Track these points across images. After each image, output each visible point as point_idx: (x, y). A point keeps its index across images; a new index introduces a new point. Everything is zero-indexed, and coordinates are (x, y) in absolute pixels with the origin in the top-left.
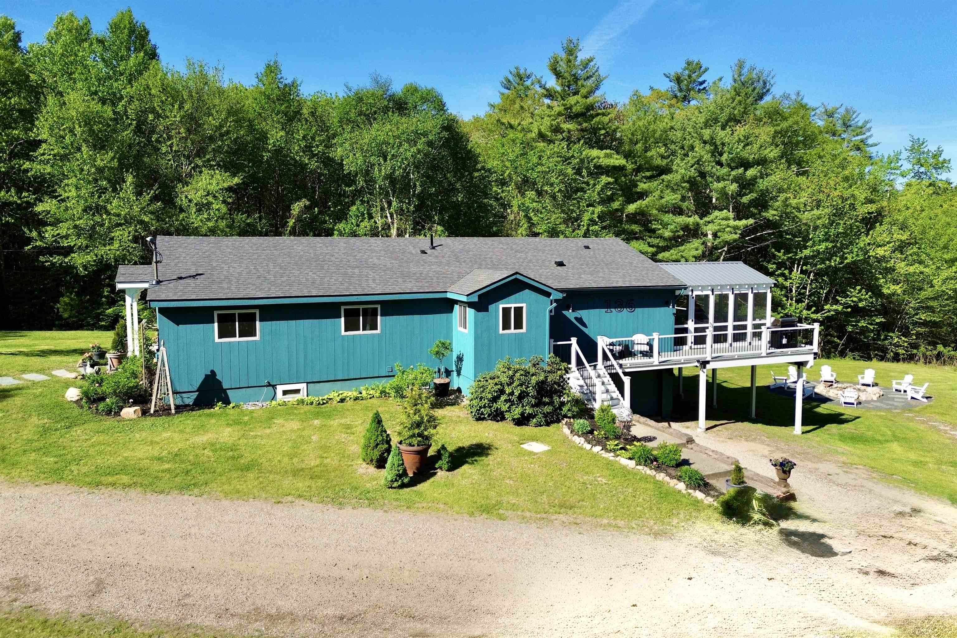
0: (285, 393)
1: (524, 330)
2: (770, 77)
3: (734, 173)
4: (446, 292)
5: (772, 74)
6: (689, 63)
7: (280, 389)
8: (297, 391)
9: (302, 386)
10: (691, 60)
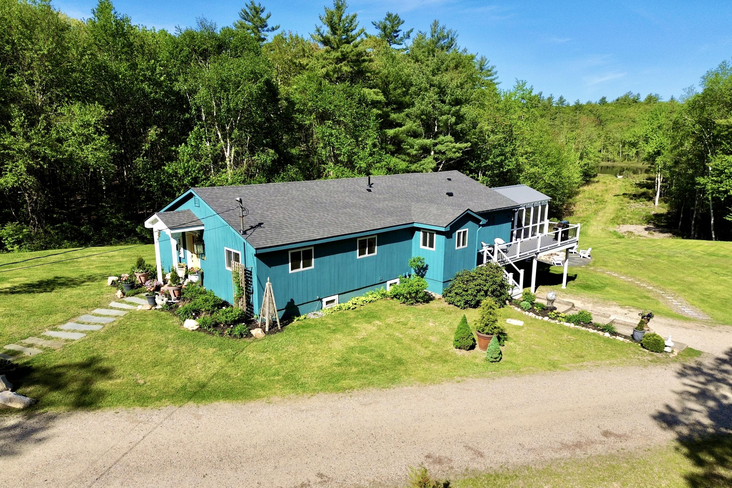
0: (327, 303)
1: (466, 246)
2: (456, 36)
3: (453, 109)
4: (413, 223)
5: (457, 33)
6: (389, 15)
7: (325, 300)
8: (333, 301)
9: (336, 297)
10: (390, 12)
